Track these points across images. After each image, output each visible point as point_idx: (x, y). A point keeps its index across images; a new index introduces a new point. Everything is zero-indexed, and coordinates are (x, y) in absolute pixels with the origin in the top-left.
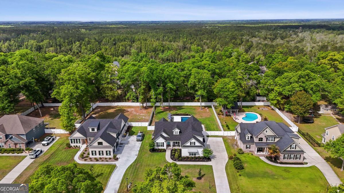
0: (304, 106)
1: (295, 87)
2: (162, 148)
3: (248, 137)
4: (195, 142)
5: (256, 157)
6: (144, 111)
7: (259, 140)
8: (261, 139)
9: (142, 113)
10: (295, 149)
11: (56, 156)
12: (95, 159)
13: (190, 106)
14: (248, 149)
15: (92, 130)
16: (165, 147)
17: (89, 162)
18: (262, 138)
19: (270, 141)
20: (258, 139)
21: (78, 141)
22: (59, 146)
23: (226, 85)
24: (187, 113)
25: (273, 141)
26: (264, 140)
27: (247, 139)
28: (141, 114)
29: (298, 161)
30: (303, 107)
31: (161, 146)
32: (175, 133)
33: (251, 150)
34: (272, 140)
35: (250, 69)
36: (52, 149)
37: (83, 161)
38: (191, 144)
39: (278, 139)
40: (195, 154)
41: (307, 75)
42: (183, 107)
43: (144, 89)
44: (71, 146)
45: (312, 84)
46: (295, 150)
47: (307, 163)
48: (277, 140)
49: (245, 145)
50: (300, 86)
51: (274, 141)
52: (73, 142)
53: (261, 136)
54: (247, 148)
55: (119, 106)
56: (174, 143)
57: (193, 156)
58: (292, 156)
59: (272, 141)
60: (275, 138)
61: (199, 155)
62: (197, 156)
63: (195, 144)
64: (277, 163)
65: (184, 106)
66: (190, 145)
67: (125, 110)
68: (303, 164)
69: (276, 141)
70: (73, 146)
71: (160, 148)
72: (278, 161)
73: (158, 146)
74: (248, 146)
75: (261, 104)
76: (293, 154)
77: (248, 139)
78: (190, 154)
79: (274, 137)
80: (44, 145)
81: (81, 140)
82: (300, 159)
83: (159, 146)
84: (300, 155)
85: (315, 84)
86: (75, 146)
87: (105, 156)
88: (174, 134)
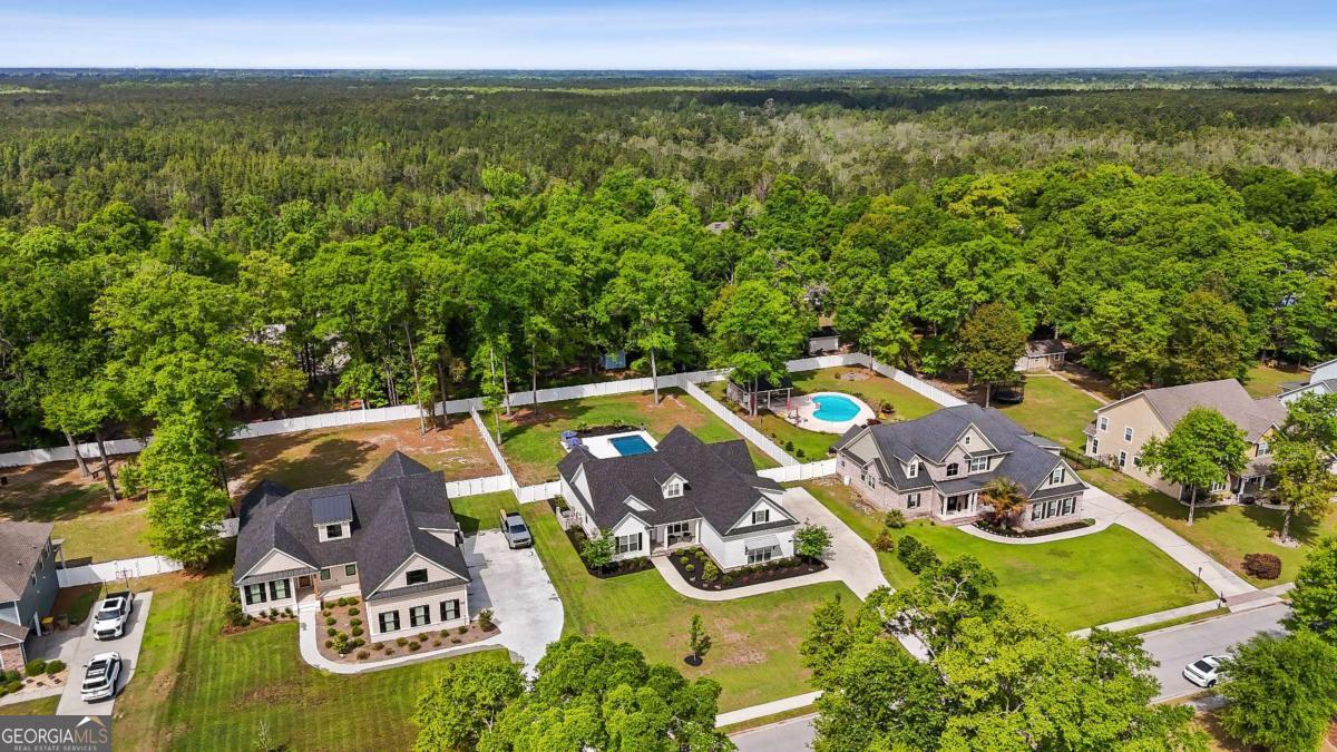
0: (1007, 349)
1: (970, 292)
2: (637, 554)
3: (913, 467)
4: (767, 511)
5: (950, 529)
6: (443, 436)
7: (949, 474)
8: (952, 469)
9: (440, 444)
10: (1062, 481)
11: (211, 670)
12: (401, 643)
13: (606, 397)
14: (916, 510)
15: (330, 535)
16: (646, 551)
17: (382, 660)
18: (956, 465)
19: (978, 472)
20: (945, 470)
21: (280, 587)
22: (183, 629)
23: (761, 304)
24: (623, 422)
25: (985, 471)
26: (963, 472)
27: (908, 476)
28: (440, 449)
29: (1069, 518)
30: (1004, 353)
31: (633, 548)
32: (670, 493)
33: (921, 509)
34: (982, 467)
35: (792, 243)
36: (160, 649)
37: (353, 662)
38: (754, 522)
39: (999, 461)
40: (768, 556)
41: (992, 251)
42: (582, 404)
43: (439, 349)
44: (250, 617)
45: (1010, 277)
46: (1064, 485)
47: (1093, 522)
48: (995, 463)
49: (906, 496)
50: (981, 287)
51: (988, 468)
52: (257, 598)
53: (955, 457)
54: (911, 504)
55: (316, 430)
56: (670, 529)
57: (764, 562)
58: (1055, 505)
59: (983, 471)
60: (989, 458)
61: (781, 554)
62: (775, 558)
63: (767, 520)
64: (1016, 534)
65: (582, 399)
66: (750, 524)
67: (355, 444)
68: (1087, 526)
69: (992, 468)
70: (256, 615)
71: (629, 555)
72: (1019, 530)
73: (621, 549)
74: (914, 498)
75: (835, 361)
76: (1058, 498)
77: (912, 473)
78: (752, 558)
79: (986, 456)
80: (107, 636)
81: (292, 585)
82: (1073, 512)
83: (624, 549)
84: (1075, 499)
85: (1019, 277)
86: (269, 613)
87: (437, 625)
88: (666, 496)
